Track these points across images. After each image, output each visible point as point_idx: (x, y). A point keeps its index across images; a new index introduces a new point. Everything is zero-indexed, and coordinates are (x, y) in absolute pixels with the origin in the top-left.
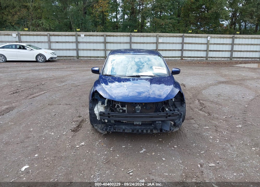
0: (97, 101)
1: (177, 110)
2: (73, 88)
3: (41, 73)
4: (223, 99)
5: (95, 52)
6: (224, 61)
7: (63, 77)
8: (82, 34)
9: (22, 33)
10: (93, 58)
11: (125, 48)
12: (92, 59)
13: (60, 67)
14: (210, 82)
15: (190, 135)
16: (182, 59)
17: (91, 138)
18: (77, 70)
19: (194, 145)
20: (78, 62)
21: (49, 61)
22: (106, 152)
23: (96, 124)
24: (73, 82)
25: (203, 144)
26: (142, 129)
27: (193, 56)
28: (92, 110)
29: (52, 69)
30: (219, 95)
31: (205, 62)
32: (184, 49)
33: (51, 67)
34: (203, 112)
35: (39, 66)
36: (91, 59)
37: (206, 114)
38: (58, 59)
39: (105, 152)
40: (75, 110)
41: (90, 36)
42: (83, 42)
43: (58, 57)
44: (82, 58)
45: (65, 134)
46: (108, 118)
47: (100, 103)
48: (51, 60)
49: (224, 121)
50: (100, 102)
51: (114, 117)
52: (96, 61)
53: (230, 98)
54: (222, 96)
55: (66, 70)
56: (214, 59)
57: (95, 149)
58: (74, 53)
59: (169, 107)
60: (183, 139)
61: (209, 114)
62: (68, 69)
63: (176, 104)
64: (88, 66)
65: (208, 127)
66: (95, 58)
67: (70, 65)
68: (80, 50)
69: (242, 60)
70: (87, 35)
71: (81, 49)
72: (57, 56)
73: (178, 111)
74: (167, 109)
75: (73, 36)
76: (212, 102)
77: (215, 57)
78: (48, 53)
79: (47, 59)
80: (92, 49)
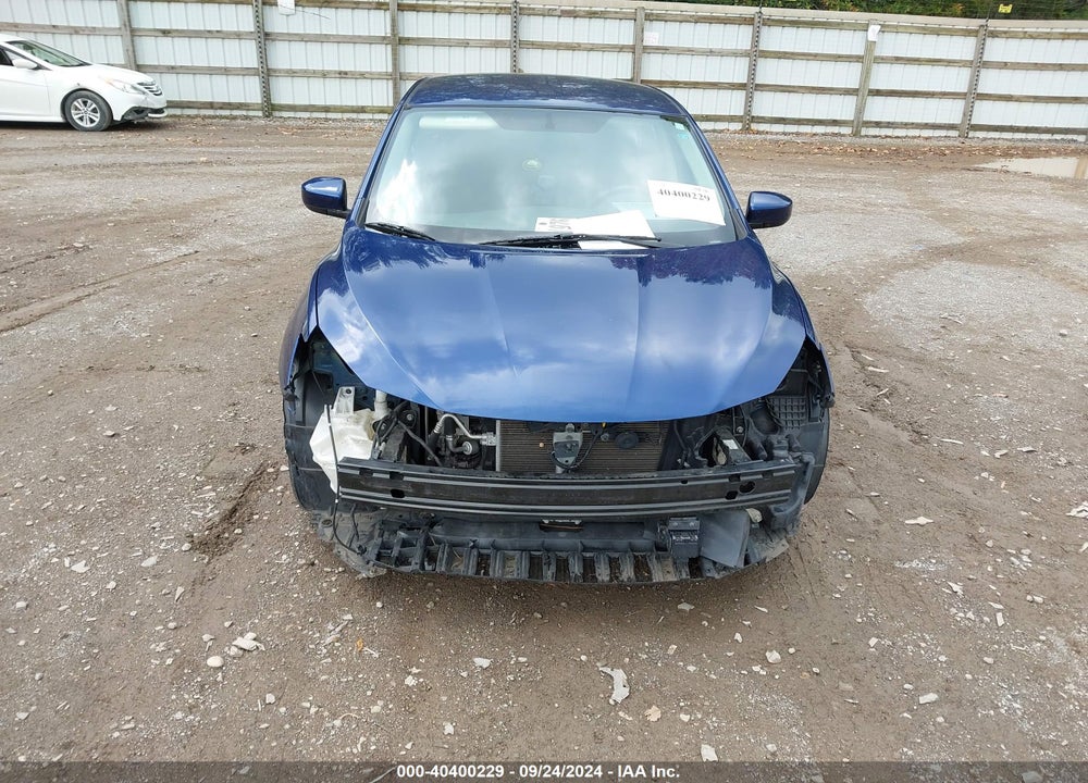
0: (329, 387)
1: (785, 443)
2: (227, 270)
3: (79, 186)
4: (970, 346)
5: (349, 84)
6: (935, 142)
7: (184, 213)
10: (339, 116)
11: (488, 72)
12: (334, 120)
13: (176, 159)
14: (892, 252)
15: (844, 573)
16: (747, 130)
17: (296, 602)
18: (255, 175)
19: (873, 641)
20: (264, 131)
21: (126, 125)
22: (380, 703)
23: (325, 509)
24: (230, 240)
25: (925, 641)
26: (588, 555)
27: (797, 116)
28: (298, 436)
29: (136, 164)
30: (947, 324)
31: (850, 145)
32: (759, 81)
33: (132, 159)
34: (884, 418)
35: (76, 149)
36: (327, 120)
37: (899, 432)
38: (175, 116)
39: (375, 703)
40: (224, 408)
41: (321, 7)
42: (290, 37)
43: (171, 105)
44: (285, 114)
45: (153, 567)
46: (390, 496)
47: (345, 400)
48: (138, 121)
49: (999, 477)
50: (349, 392)
51: (428, 493)
52: (351, 131)
53: (1002, 339)
54: (960, 328)
55: (204, 174)
56: (889, 132)
57: (316, 676)
58: (248, 91)
59: (740, 429)
60: (809, 598)
61: (918, 433)
62: (215, 169)
63: (776, 409)
64: (311, 153)
65: (925, 516)
66: (347, 115)
67: (228, 150)
68: (277, 73)
69: (1010, 140)
70: (308, 1)
71: (280, 71)
72: (168, 102)
73: (790, 449)
74: (731, 444)
75: (242, 3)
76: (919, 360)
77: (893, 123)
78: (121, 85)
79: (117, 117)
80: (335, 72)
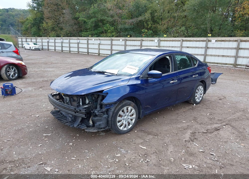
5: (224, 58)
8: (213, 40)
9: (161, 39)
10: (220, 65)
15: (107, 144)
34: (191, 135)
37: (188, 138)
41: (221, 42)
42: (213, 48)
61: (192, 140)
66: (222, 65)
68: (208, 55)
70: (218, 40)
75: (204, 41)
80: (221, 55)
